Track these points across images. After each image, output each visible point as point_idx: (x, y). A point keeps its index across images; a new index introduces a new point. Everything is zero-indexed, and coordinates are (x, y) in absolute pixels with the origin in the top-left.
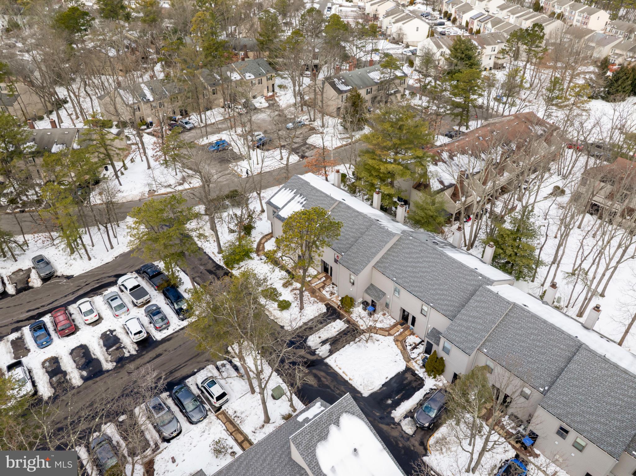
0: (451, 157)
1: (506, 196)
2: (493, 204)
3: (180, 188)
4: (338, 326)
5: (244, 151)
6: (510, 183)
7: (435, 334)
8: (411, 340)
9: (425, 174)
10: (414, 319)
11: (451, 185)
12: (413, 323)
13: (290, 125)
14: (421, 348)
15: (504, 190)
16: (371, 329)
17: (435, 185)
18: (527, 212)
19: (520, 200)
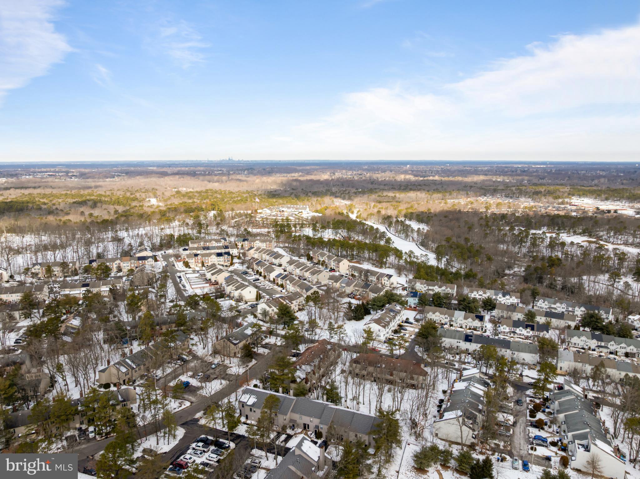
0: (300, 367)
1: (325, 378)
2: (320, 382)
3: (180, 409)
4: (283, 437)
5: (199, 384)
6: (324, 372)
7: (317, 427)
8: (309, 433)
9: (294, 377)
10: (308, 425)
11: (304, 379)
12: (308, 428)
13: (213, 366)
14: (313, 434)
15: (323, 376)
16: (295, 434)
17: (298, 380)
18: (333, 382)
19: (329, 378)
